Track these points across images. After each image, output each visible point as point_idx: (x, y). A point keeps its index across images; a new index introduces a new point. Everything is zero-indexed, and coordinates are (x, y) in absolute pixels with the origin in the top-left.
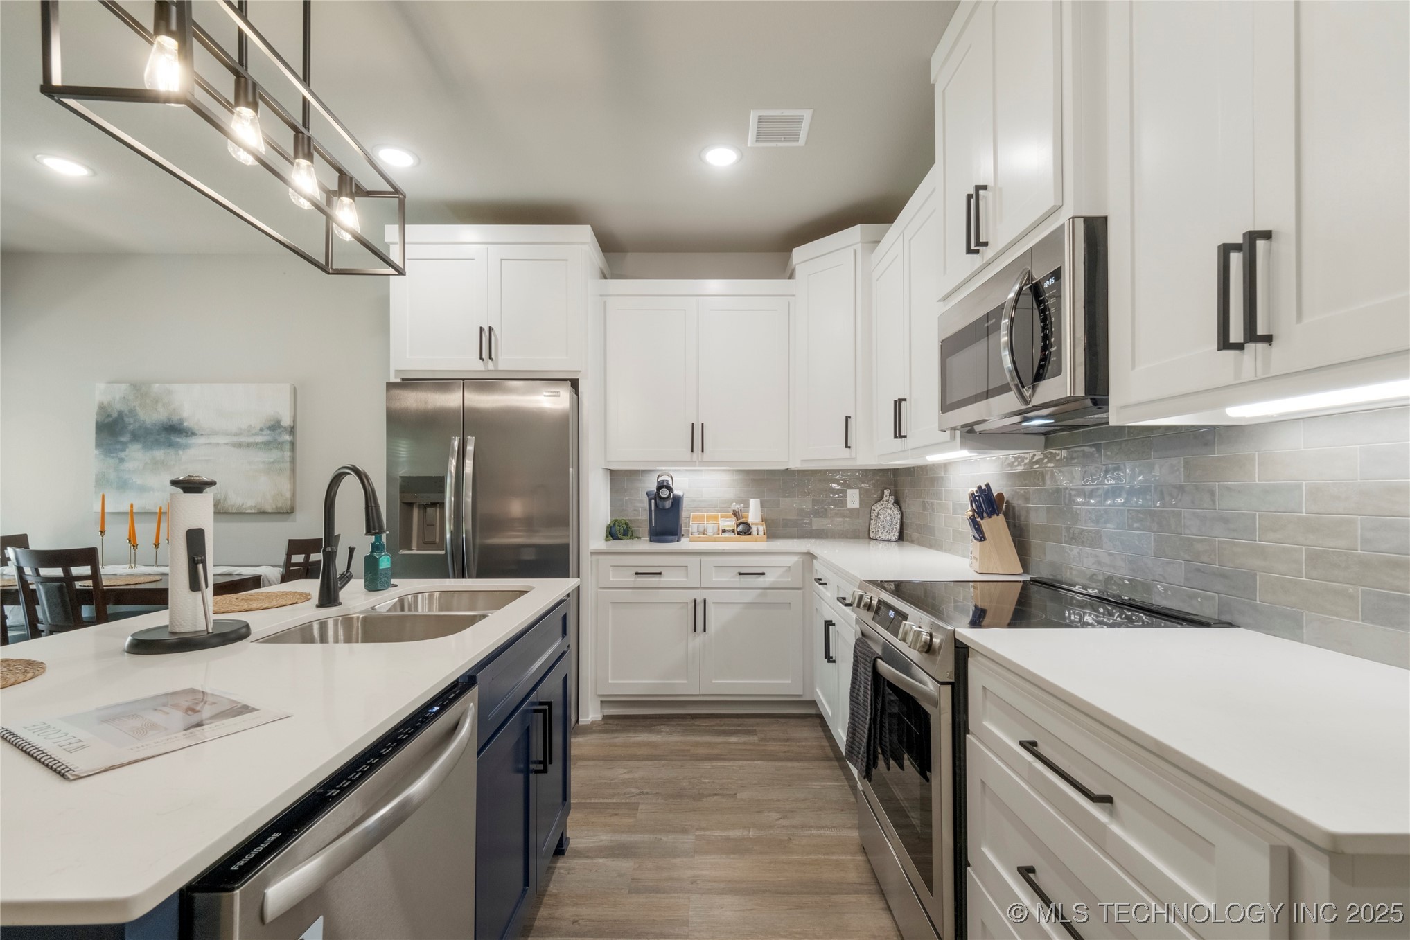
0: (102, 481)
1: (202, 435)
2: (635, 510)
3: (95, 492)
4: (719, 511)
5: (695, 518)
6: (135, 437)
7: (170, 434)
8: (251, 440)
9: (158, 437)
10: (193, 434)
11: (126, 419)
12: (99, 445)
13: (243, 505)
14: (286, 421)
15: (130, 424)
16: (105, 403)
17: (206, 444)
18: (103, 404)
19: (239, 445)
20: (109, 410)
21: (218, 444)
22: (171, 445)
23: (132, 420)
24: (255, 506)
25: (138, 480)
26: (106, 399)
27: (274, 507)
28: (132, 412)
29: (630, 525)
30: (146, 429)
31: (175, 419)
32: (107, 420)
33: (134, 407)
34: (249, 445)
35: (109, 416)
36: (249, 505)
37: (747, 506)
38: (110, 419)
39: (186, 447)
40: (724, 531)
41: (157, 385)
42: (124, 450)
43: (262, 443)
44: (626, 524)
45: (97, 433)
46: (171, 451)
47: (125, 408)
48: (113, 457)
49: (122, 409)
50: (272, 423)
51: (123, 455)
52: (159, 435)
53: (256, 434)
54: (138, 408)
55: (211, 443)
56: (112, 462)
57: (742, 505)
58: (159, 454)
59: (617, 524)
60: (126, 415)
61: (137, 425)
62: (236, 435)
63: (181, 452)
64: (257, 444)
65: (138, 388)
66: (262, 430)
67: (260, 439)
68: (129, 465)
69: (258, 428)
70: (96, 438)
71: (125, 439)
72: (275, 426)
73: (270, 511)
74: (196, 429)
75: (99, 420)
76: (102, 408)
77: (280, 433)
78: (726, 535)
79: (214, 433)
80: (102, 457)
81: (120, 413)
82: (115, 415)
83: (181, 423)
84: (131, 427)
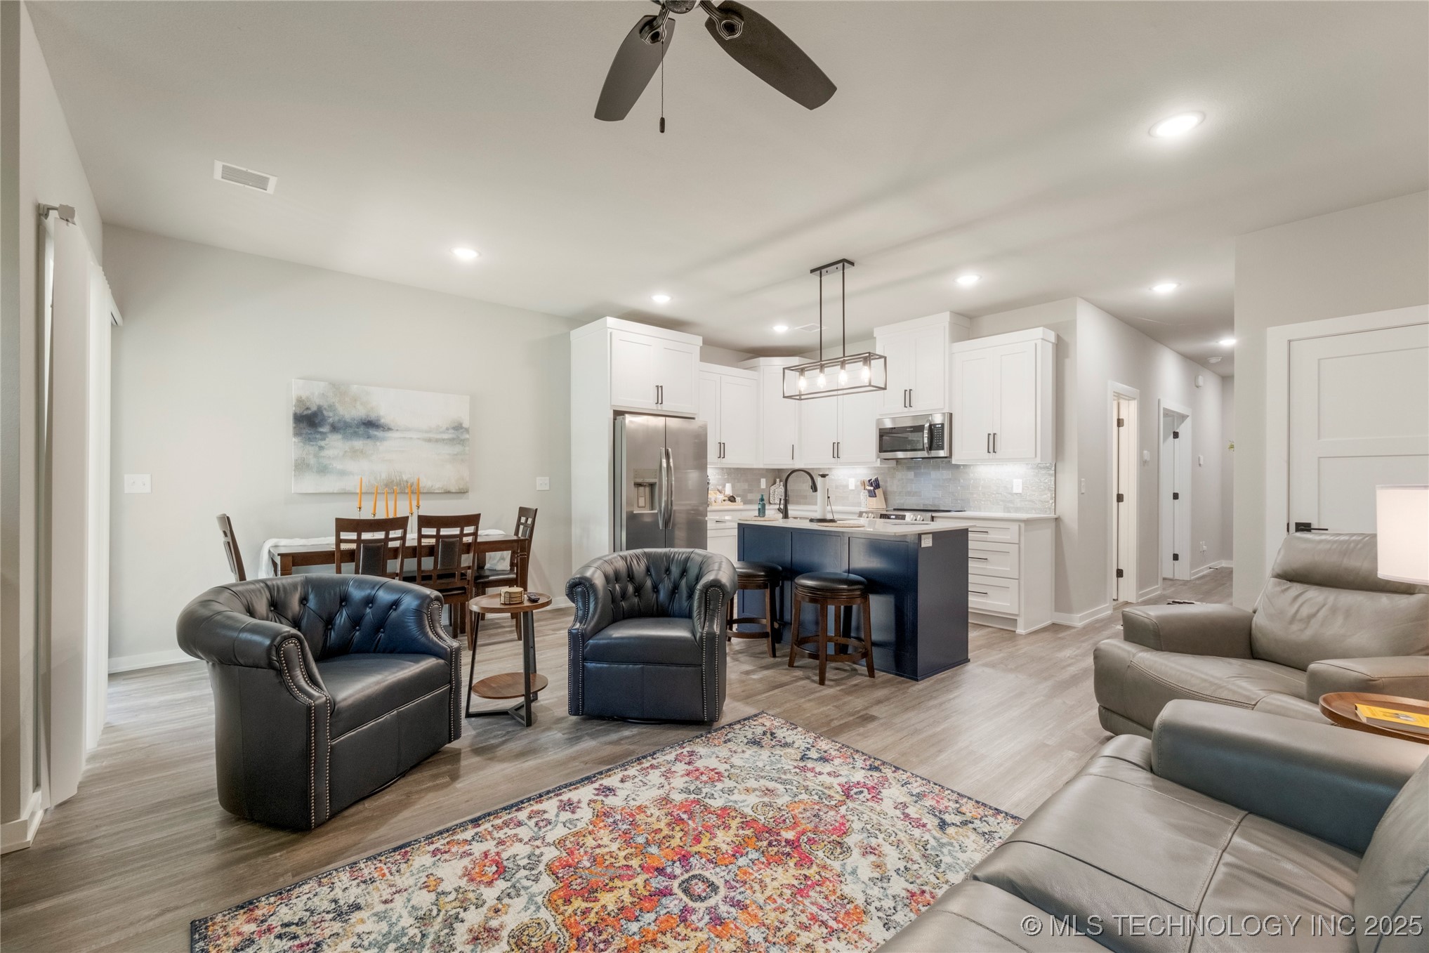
0: (301, 467)
1: (397, 430)
3: (295, 475)
6: (335, 428)
7: (368, 428)
8: (439, 436)
9: (357, 430)
10: (389, 429)
11: (325, 413)
12: (297, 434)
13: (432, 486)
14: (466, 424)
15: (330, 417)
16: (304, 398)
17: (401, 438)
18: (301, 398)
19: (429, 440)
20: (308, 404)
21: (411, 438)
22: (369, 437)
23: (331, 414)
24: (442, 488)
26: (304, 395)
27: (457, 488)
28: (332, 408)
30: (345, 422)
31: (373, 416)
32: (305, 413)
33: (333, 403)
34: (437, 441)
35: (307, 409)
36: (437, 486)
38: (310, 412)
41: (355, 386)
43: (447, 439)
45: (294, 423)
46: (369, 442)
47: (325, 404)
48: (313, 445)
49: (321, 404)
50: (456, 424)
51: (322, 443)
52: (358, 428)
53: (441, 432)
54: (337, 405)
55: (405, 438)
56: (311, 449)
58: (358, 444)
60: (325, 409)
61: (337, 418)
62: (426, 432)
63: (378, 444)
64: (444, 440)
65: (338, 387)
66: (447, 429)
67: (446, 436)
69: (444, 428)
70: (295, 428)
71: (325, 429)
72: (458, 427)
74: (392, 425)
75: (298, 412)
76: (300, 401)
77: (462, 433)
79: (407, 430)
80: (301, 444)
81: (320, 409)
82: (314, 408)
83: (379, 420)
84: (331, 420)
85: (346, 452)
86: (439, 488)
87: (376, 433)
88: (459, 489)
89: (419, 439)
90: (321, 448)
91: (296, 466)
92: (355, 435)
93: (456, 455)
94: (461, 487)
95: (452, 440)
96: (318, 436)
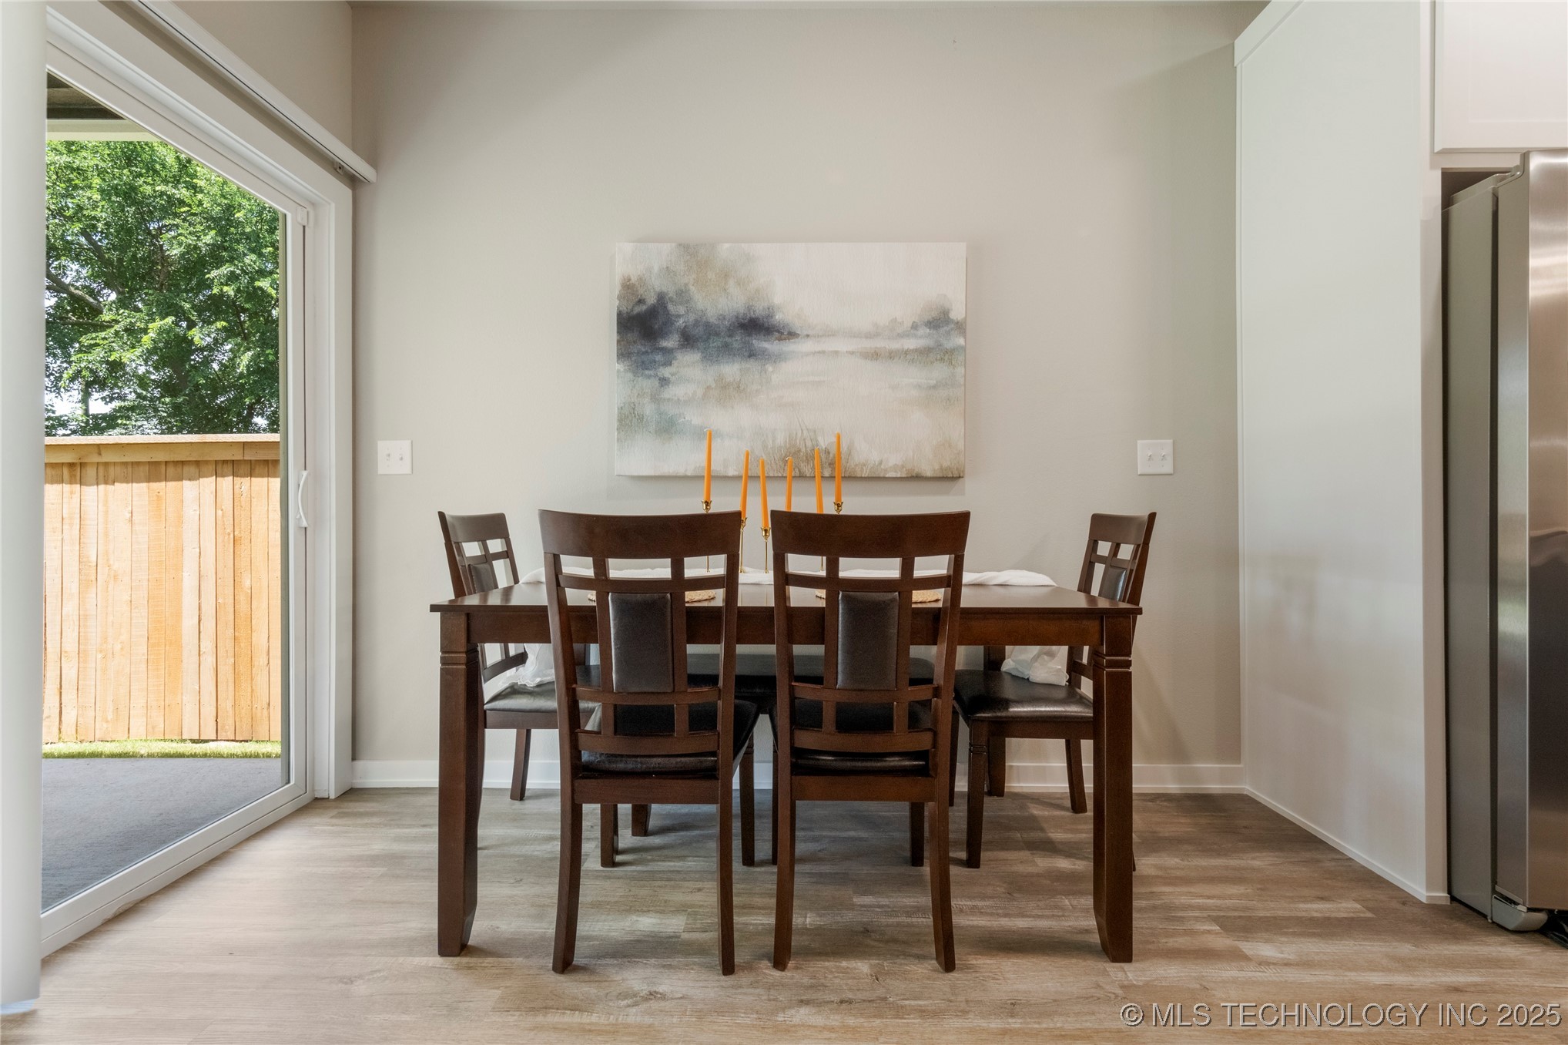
0: (629, 421)
1: (808, 336)
3: (618, 440)
6: (688, 340)
7: (750, 335)
8: (895, 345)
9: (728, 340)
10: (792, 335)
11: (671, 308)
12: (623, 354)
13: (881, 463)
14: (957, 313)
15: (679, 316)
16: (634, 279)
17: (814, 353)
18: (629, 280)
19: (875, 355)
20: (641, 291)
21: (836, 353)
22: (752, 354)
23: (681, 310)
24: (903, 466)
25: (693, 417)
26: (634, 272)
27: (937, 467)
28: (683, 295)
30: (708, 325)
31: (759, 309)
32: (638, 310)
33: (686, 285)
34: (892, 355)
35: (641, 301)
36: (891, 463)
38: (644, 308)
39: (778, 358)
41: (726, 246)
42: (668, 363)
43: (916, 350)
45: (619, 332)
46: (752, 365)
47: (670, 290)
48: (649, 377)
49: (664, 289)
50: (934, 314)
51: (666, 372)
52: (731, 336)
53: (901, 336)
54: (692, 288)
55: (823, 352)
56: (647, 384)
58: (731, 370)
60: (671, 299)
61: (692, 318)
62: (869, 336)
63: (770, 368)
64: (906, 352)
65: (694, 253)
66: (915, 327)
67: (911, 344)
68: (676, 391)
69: (908, 324)
70: (618, 342)
72: (939, 321)
73: (929, 474)
74: (796, 325)
75: (624, 309)
76: (628, 287)
77: (948, 333)
79: (829, 333)
80: (630, 375)
81: (661, 298)
82: (651, 300)
83: (770, 316)
84: (681, 322)
85: (708, 388)
86: (895, 468)
87: (766, 345)
88: (941, 468)
89: (852, 353)
90: (664, 382)
91: (620, 420)
92: (726, 351)
93: (934, 387)
94: (946, 464)
95: (924, 352)
96: (659, 357)
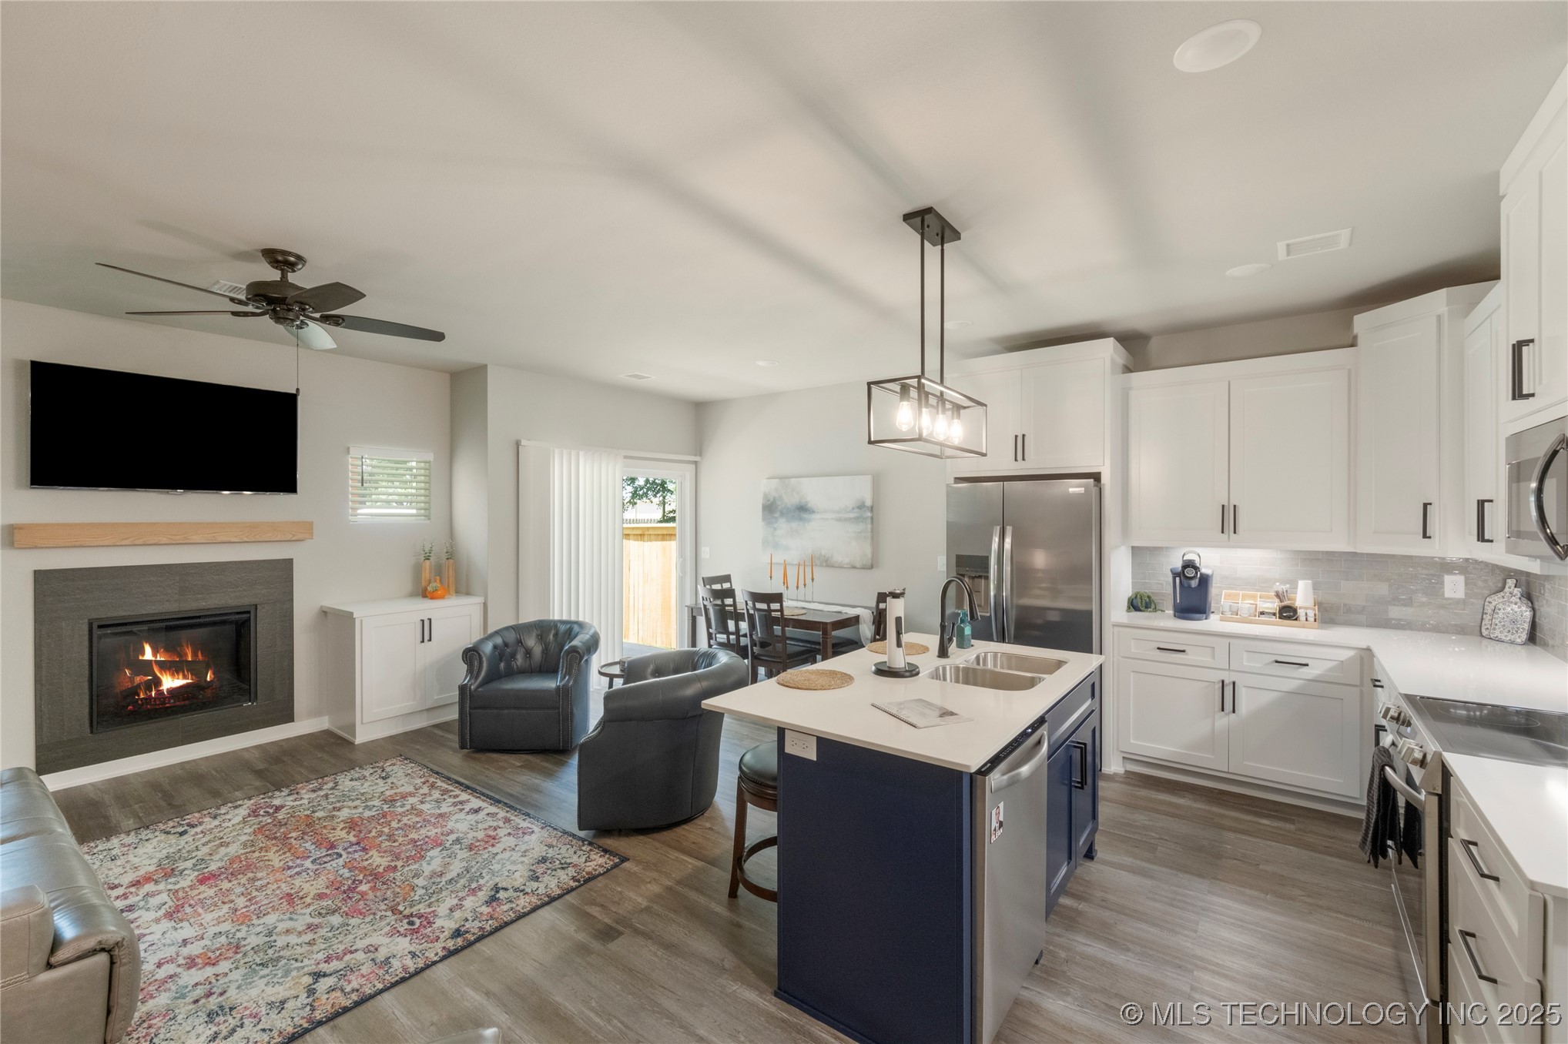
2: (1158, 583)
3: (762, 547)
4: (1258, 590)
5: (1228, 596)
6: (782, 514)
7: (801, 512)
8: (847, 516)
9: (794, 514)
10: (813, 512)
11: (778, 502)
12: (764, 519)
14: (869, 503)
15: (780, 505)
16: (768, 492)
18: (766, 493)
20: (770, 497)
21: (827, 519)
22: (801, 519)
23: (781, 503)
26: (769, 490)
28: (781, 498)
29: (1153, 598)
30: (788, 508)
31: (804, 502)
32: (767, 504)
33: (782, 494)
34: (846, 520)
35: (769, 500)
37: (1295, 587)
38: (769, 502)
40: (1262, 613)
41: (793, 479)
42: (776, 522)
44: (1149, 597)
45: (763, 511)
47: (778, 496)
49: (775, 496)
50: (860, 504)
51: (775, 525)
52: (795, 512)
53: (848, 512)
54: (784, 496)
57: (1288, 586)
58: (795, 525)
59: (1139, 597)
60: (778, 500)
61: (783, 506)
62: (838, 512)
64: (851, 519)
66: (853, 508)
67: (852, 515)
69: (851, 507)
70: (762, 514)
71: (777, 515)
72: (861, 506)
74: (815, 508)
75: (764, 503)
76: (765, 496)
77: (865, 511)
78: (1263, 618)
79: (825, 511)
81: (774, 498)
82: (772, 500)
83: (807, 505)
84: (780, 508)
87: (805, 516)
90: (775, 529)
91: (762, 542)
92: (793, 518)
95: (857, 518)
96: (774, 520)
